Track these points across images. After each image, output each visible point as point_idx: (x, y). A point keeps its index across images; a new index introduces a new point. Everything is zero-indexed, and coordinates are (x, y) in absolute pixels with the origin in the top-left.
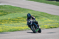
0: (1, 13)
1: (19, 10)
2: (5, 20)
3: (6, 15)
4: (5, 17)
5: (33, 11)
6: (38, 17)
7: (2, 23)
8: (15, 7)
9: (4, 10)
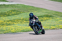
0: (14, 12)
1: (32, 9)
2: (18, 20)
3: (18, 14)
4: (17, 17)
5: (47, 10)
6: (52, 16)
7: (14, 23)
8: (28, 6)
9: (17, 9)
